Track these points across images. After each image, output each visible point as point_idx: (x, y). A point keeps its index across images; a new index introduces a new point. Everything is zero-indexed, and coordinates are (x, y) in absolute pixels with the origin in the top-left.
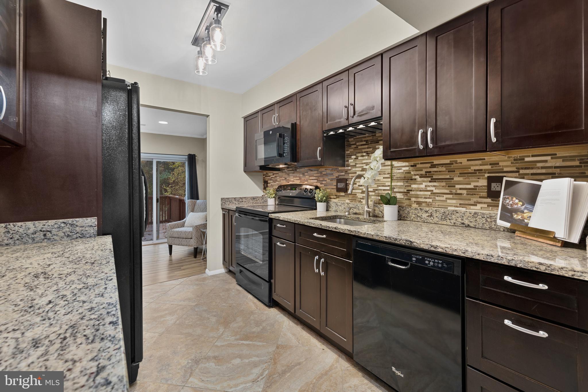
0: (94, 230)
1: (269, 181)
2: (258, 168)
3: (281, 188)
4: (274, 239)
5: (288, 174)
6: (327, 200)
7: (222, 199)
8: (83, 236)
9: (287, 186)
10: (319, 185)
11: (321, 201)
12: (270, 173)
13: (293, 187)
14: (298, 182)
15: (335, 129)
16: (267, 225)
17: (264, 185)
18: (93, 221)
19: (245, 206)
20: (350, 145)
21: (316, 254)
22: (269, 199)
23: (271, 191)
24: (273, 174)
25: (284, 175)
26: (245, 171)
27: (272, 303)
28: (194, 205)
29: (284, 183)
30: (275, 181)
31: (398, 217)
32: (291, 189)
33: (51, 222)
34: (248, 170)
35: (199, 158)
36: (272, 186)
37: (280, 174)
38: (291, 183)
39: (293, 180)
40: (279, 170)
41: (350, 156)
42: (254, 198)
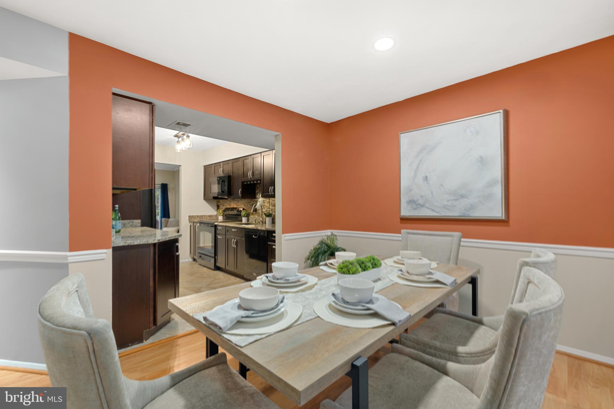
0: (140, 225)
1: (220, 206)
2: (212, 198)
3: (227, 209)
4: (217, 235)
5: (231, 202)
6: (248, 216)
7: (189, 216)
8: (136, 226)
9: (229, 208)
10: (245, 208)
11: (244, 216)
12: (221, 201)
13: (233, 209)
14: (235, 206)
15: (247, 182)
16: (213, 228)
17: (217, 208)
18: (139, 221)
19: (205, 220)
20: (258, 188)
21: (233, 238)
22: (219, 217)
23: (221, 211)
24: (223, 201)
25: (228, 202)
26: (205, 199)
27: (217, 268)
28: (167, 222)
29: (228, 206)
30: (223, 206)
31: (272, 222)
32: (231, 210)
33: (126, 221)
34: (206, 198)
35: (170, 187)
36: (222, 208)
37: (226, 201)
38: (232, 207)
39: (233, 205)
40: (225, 199)
41: (257, 194)
42: (210, 216)
